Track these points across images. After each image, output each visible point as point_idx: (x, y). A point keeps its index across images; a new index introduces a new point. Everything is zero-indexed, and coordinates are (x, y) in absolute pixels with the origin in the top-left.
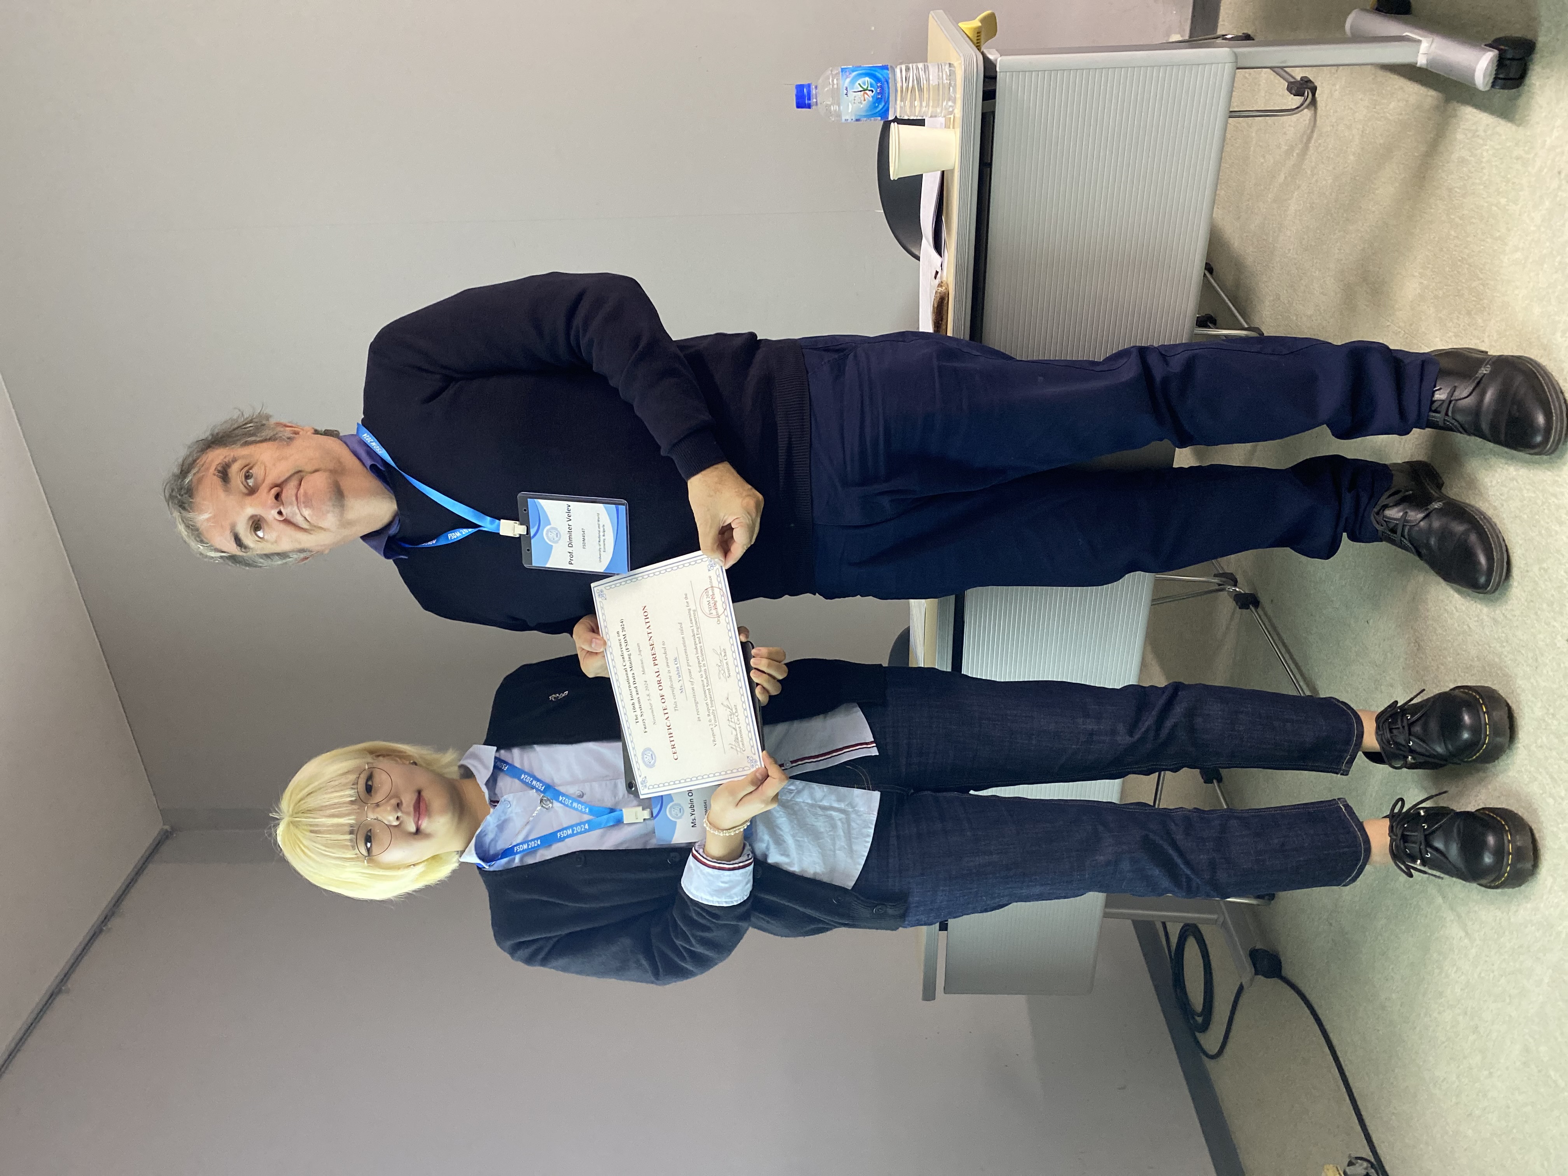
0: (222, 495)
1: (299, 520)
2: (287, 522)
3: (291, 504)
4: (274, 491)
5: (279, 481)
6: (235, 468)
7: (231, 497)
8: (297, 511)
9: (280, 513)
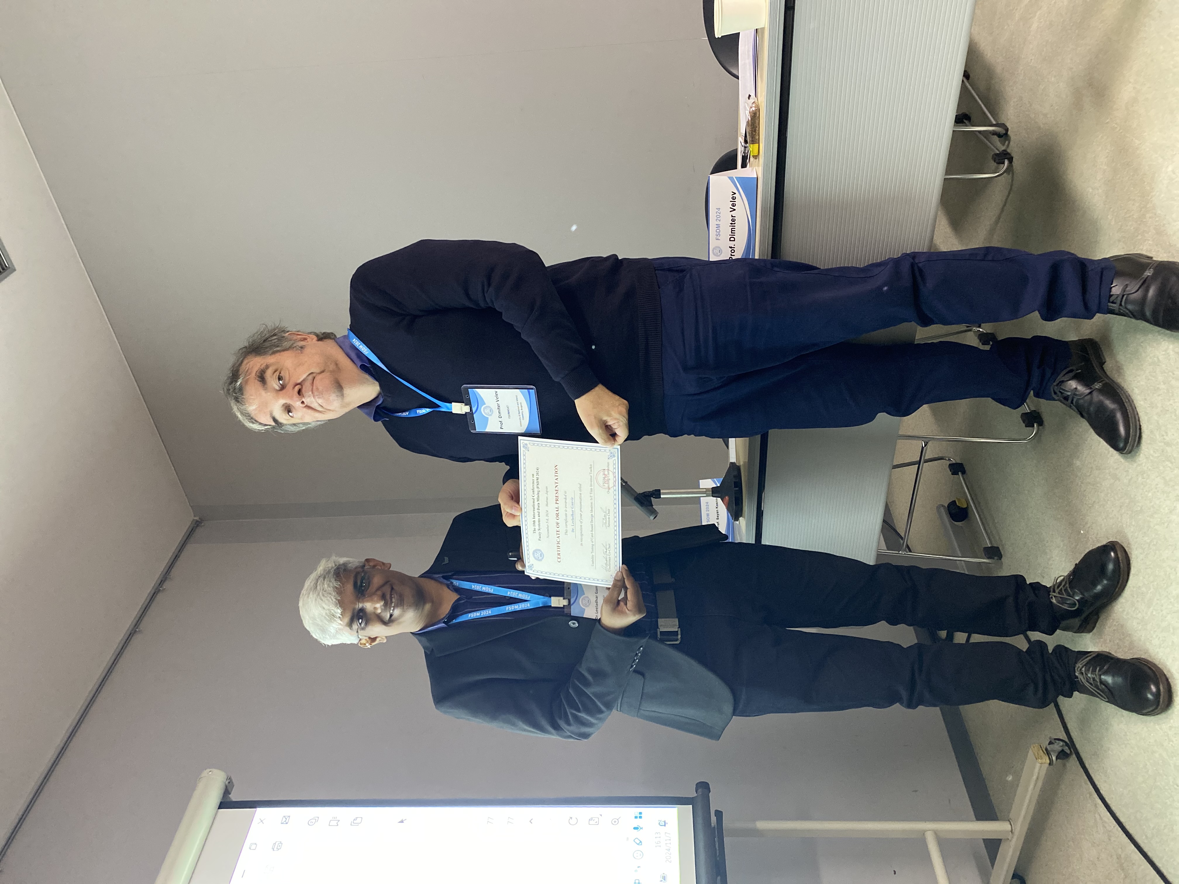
0: (263, 393)
1: (315, 405)
2: (308, 407)
3: (309, 396)
4: (297, 388)
5: (299, 381)
6: (269, 373)
7: (269, 394)
8: (314, 400)
9: (303, 402)
